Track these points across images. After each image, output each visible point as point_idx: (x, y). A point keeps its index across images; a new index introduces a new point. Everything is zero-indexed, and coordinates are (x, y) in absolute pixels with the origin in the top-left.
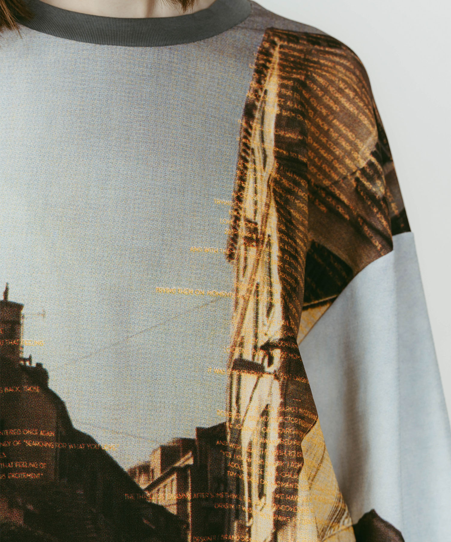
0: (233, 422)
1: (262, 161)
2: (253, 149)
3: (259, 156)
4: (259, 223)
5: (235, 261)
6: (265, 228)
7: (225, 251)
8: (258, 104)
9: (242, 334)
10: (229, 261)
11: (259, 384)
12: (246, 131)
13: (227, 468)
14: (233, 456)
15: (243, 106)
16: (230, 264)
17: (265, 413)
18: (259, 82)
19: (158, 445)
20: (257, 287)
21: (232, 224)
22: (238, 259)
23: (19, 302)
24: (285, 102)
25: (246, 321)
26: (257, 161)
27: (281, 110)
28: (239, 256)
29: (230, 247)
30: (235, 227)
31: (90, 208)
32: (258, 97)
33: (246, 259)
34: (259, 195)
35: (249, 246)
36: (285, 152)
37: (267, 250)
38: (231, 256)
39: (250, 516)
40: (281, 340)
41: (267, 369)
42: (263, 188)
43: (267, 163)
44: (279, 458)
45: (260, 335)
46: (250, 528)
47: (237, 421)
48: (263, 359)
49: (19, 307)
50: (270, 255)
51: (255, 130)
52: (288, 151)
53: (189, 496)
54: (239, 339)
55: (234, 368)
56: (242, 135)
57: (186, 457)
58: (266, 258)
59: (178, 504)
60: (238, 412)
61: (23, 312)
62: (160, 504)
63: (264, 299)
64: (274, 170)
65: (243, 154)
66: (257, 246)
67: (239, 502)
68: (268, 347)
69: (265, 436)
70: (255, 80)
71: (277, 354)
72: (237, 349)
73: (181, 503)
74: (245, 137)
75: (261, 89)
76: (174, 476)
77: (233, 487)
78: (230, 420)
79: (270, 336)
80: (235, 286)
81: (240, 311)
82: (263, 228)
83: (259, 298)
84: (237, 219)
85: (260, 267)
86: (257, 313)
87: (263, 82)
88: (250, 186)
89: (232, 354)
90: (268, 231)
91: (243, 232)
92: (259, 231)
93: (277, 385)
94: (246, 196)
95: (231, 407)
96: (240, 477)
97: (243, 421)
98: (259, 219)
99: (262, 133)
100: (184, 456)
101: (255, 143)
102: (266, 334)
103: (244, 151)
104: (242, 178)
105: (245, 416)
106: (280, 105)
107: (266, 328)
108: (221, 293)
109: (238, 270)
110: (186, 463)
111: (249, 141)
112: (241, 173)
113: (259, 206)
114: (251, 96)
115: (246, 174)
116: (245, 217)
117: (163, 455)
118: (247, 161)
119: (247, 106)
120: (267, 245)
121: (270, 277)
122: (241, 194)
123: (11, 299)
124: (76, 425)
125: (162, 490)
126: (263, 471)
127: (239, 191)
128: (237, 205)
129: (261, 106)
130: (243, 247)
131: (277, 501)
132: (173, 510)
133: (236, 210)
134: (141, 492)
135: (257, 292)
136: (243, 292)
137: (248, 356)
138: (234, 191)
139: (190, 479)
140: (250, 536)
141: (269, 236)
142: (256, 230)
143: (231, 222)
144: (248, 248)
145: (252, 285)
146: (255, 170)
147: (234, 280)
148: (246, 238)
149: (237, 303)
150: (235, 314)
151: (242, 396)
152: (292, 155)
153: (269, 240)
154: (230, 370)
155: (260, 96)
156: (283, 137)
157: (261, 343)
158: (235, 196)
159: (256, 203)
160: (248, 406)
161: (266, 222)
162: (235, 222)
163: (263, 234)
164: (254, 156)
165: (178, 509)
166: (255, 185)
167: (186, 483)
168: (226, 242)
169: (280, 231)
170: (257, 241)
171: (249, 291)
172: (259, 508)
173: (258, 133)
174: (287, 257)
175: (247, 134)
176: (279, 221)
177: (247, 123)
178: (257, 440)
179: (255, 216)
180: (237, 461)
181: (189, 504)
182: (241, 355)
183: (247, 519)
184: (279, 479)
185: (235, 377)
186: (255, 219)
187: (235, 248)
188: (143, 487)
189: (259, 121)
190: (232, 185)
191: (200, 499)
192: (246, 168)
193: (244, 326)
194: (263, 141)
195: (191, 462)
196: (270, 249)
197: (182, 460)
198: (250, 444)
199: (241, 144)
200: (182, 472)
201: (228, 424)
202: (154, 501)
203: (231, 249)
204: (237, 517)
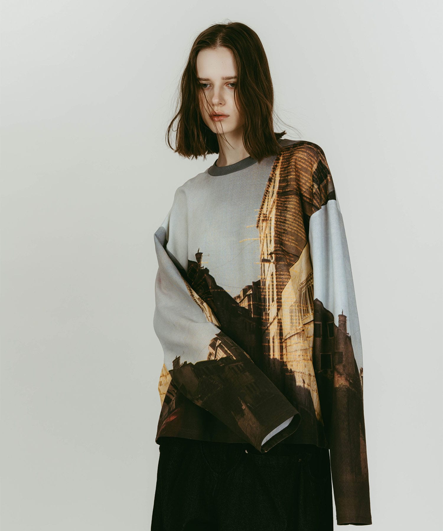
0: (263, 279)
1: (271, 195)
2: (269, 192)
3: (271, 194)
4: (268, 214)
5: (259, 228)
6: (270, 215)
7: (256, 225)
8: (273, 178)
9: (263, 251)
11: (270, 266)
13: (261, 295)
14: (263, 290)
15: (268, 178)
16: (257, 229)
17: (272, 275)
19: (242, 289)
20: (266, 235)
22: (260, 227)
24: (282, 176)
25: (264, 247)
26: (270, 196)
28: (260, 226)
32: (273, 176)
33: (262, 226)
34: (268, 206)
36: (281, 191)
37: (270, 222)
38: (258, 227)
39: (269, 309)
40: (274, 251)
41: (271, 261)
42: (271, 203)
43: (273, 196)
44: (277, 288)
45: (269, 250)
46: (269, 313)
47: (264, 278)
48: (270, 258)
51: (272, 185)
53: (251, 303)
54: (263, 253)
55: (262, 262)
56: (267, 187)
57: (250, 291)
58: (269, 225)
59: (248, 306)
60: (265, 275)
62: (243, 306)
63: (269, 238)
64: (276, 197)
66: (266, 222)
67: (265, 306)
68: (271, 254)
69: (273, 282)
70: (272, 171)
71: (273, 255)
72: (262, 256)
73: (249, 305)
75: (274, 174)
76: (247, 298)
77: (263, 301)
78: (262, 279)
80: (259, 236)
81: (262, 244)
85: (267, 228)
86: (267, 244)
87: (275, 171)
88: (266, 204)
89: (261, 257)
91: (262, 218)
92: (267, 217)
93: (274, 265)
94: (265, 207)
95: (262, 274)
96: (265, 297)
97: (266, 278)
98: (268, 213)
99: (274, 186)
100: (249, 291)
102: (270, 250)
103: (266, 193)
104: (264, 202)
105: (267, 276)
107: (270, 248)
108: (256, 239)
109: (260, 230)
110: (250, 293)
111: (269, 189)
113: (269, 209)
115: (265, 200)
116: (263, 213)
117: (243, 291)
118: (266, 196)
121: (270, 231)
124: (217, 284)
125: (244, 302)
126: (273, 293)
127: (262, 206)
128: (261, 210)
130: (261, 223)
131: (277, 302)
132: (247, 308)
133: (261, 212)
134: (238, 304)
135: (267, 237)
136: (262, 237)
137: (266, 258)
139: (251, 298)
140: (269, 316)
141: (271, 217)
143: (258, 216)
144: (263, 223)
145: (265, 235)
146: (268, 199)
147: (259, 234)
148: (263, 220)
149: (261, 241)
150: (260, 245)
151: (265, 270)
153: (271, 219)
154: (261, 262)
156: (281, 185)
157: (269, 253)
159: (267, 208)
160: (267, 273)
161: (271, 213)
162: (260, 215)
163: (269, 217)
164: (269, 194)
165: (248, 307)
166: (268, 203)
167: (250, 299)
168: (256, 222)
169: (276, 215)
170: (266, 220)
171: (264, 237)
172: (272, 306)
174: (278, 223)
176: (276, 212)
177: (269, 183)
178: (271, 283)
180: (264, 292)
181: (252, 305)
182: (264, 257)
183: (268, 311)
184: (277, 295)
185: (263, 265)
186: (266, 213)
187: (259, 224)
188: (238, 302)
189: (274, 182)
190: (260, 204)
191: (255, 304)
192: (265, 198)
193: (264, 248)
194: (274, 188)
195: (251, 292)
197: (249, 292)
198: (269, 285)
199: (265, 191)
200: (249, 296)
201: (261, 280)
202: (242, 306)
204: (264, 311)
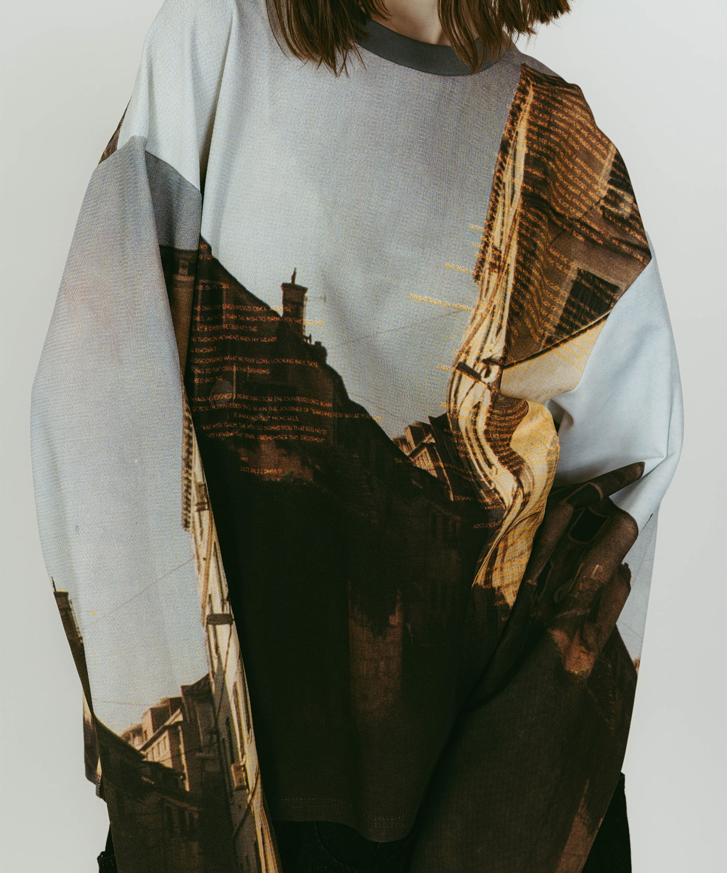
1: (510, 197)
2: (504, 184)
3: (508, 191)
4: (503, 252)
5: (480, 282)
6: (507, 257)
7: (473, 272)
8: (511, 142)
9: (470, 346)
10: (475, 281)
11: (475, 386)
12: (501, 164)
13: (457, 451)
14: (458, 441)
15: (500, 142)
16: (476, 284)
17: (477, 407)
18: (512, 123)
19: (407, 425)
20: (494, 309)
21: (482, 248)
22: (483, 281)
23: (304, 285)
24: (532, 144)
25: (477, 335)
26: (506, 197)
27: (529, 151)
28: (483, 278)
29: (478, 269)
30: (484, 252)
31: (370, 213)
32: (511, 137)
33: (489, 282)
34: (505, 227)
35: (492, 271)
36: (530, 188)
37: (505, 277)
38: (477, 277)
40: (501, 358)
41: (484, 379)
42: (509, 221)
43: (514, 199)
45: (485, 350)
48: (482, 371)
49: (304, 290)
50: (507, 282)
51: (509, 164)
52: (533, 187)
53: (441, 465)
54: (467, 348)
55: (457, 369)
56: (497, 169)
57: (429, 436)
58: (504, 284)
59: (435, 469)
60: (455, 403)
61: (307, 295)
62: (424, 468)
64: (520, 206)
65: (496, 188)
66: (499, 272)
67: (476, 476)
68: (489, 362)
69: (475, 423)
70: (509, 120)
72: (463, 355)
74: (499, 171)
75: (514, 130)
76: (426, 449)
77: (466, 466)
78: (450, 411)
79: (494, 352)
80: (477, 304)
81: (474, 325)
82: (505, 256)
83: (494, 318)
84: (486, 245)
85: (498, 291)
86: (489, 331)
87: (515, 124)
88: (499, 217)
89: (458, 358)
90: (508, 262)
91: (489, 258)
92: (502, 259)
93: (488, 393)
94: (496, 225)
96: (468, 457)
98: (503, 248)
99: (514, 168)
101: (507, 178)
102: (491, 351)
103: (497, 185)
104: (494, 210)
105: (462, 408)
106: (527, 146)
107: (492, 345)
108: (463, 307)
109: (481, 290)
110: (430, 441)
111: (502, 174)
112: (493, 205)
113: (504, 237)
114: (506, 135)
115: (496, 206)
116: (493, 244)
117: (412, 432)
118: (498, 195)
119: (502, 142)
120: (505, 273)
121: (504, 302)
122: (492, 223)
123: (297, 282)
124: (351, 397)
125: (421, 459)
127: (490, 220)
128: (488, 232)
129: (513, 144)
130: (487, 271)
132: (434, 474)
133: (487, 237)
134: (408, 458)
135: (493, 312)
136: (482, 310)
137: (470, 365)
138: (487, 220)
139: (437, 453)
141: (508, 265)
142: (500, 257)
143: (481, 246)
144: (491, 273)
145: (491, 306)
146: (504, 205)
147: (478, 298)
148: (491, 263)
149: (474, 318)
150: (469, 326)
151: (460, 391)
152: (536, 191)
153: (508, 269)
154: (454, 369)
155: (513, 136)
156: (531, 174)
157: (484, 356)
158: (487, 224)
159: (502, 234)
160: (465, 399)
161: (508, 252)
162: (484, 247)
163: (505, 262)
164: (505, 191)
165: (437, 474)
166: (503, 218)
167: (436, 456)
168: (475, 264)
169: (517, 261)
170: (499, 268)
171: (487, 310)
173: (510, 167)
174: (518, 286)
175: (502, 168)
176: (518, 252)
177: (502, 157)
178: (470, 427)
179: (501, 245)
180: (462, 445)
181: (444, 471)
182: (465, 361)
183: (488, 485)
185: (457, 376)
186: (500, 248)
187: (482, 271)
189: (512, 157)
190: (485, 214)
191: (450, 468)
192: (497, 201)
194: (514, 176)
195: (433, 441)
196: (508, 277)
197: (427, 438)
198: (467, 430)
199: (495, 177)
200: (430, 448)
201: (448, 414)
202: (418, 465)
203: (478, 272)
204: (480, 487)
